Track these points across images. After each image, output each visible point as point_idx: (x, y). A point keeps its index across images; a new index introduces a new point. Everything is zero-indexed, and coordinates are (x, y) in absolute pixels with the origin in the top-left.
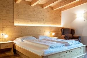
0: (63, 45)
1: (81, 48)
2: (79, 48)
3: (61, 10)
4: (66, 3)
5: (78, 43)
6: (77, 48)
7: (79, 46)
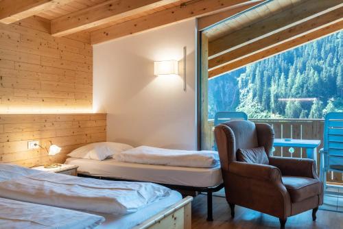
0: (97, 223)
1: (176, 215)
2: (165, 217)
3: (89, 39)
4: (111, 9)
5: (162, 193)
6: (159, 222)
7: (168, 208)
